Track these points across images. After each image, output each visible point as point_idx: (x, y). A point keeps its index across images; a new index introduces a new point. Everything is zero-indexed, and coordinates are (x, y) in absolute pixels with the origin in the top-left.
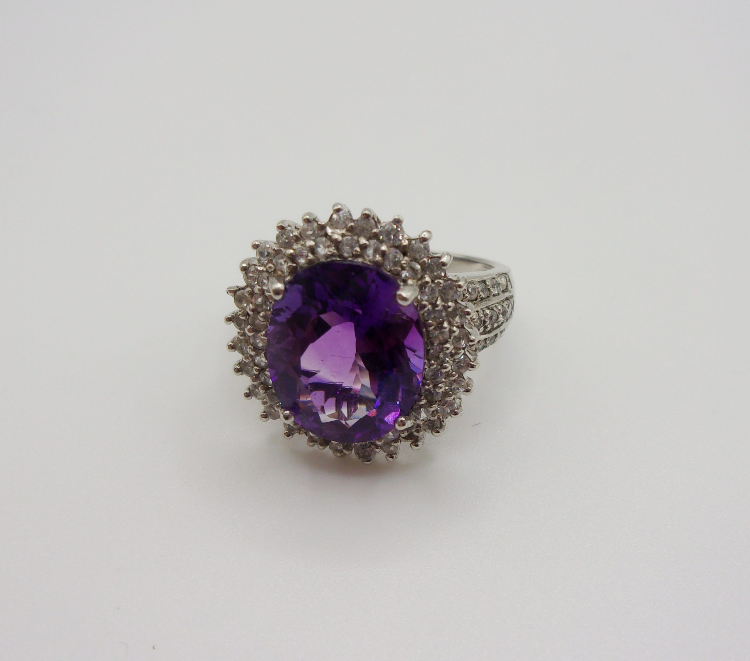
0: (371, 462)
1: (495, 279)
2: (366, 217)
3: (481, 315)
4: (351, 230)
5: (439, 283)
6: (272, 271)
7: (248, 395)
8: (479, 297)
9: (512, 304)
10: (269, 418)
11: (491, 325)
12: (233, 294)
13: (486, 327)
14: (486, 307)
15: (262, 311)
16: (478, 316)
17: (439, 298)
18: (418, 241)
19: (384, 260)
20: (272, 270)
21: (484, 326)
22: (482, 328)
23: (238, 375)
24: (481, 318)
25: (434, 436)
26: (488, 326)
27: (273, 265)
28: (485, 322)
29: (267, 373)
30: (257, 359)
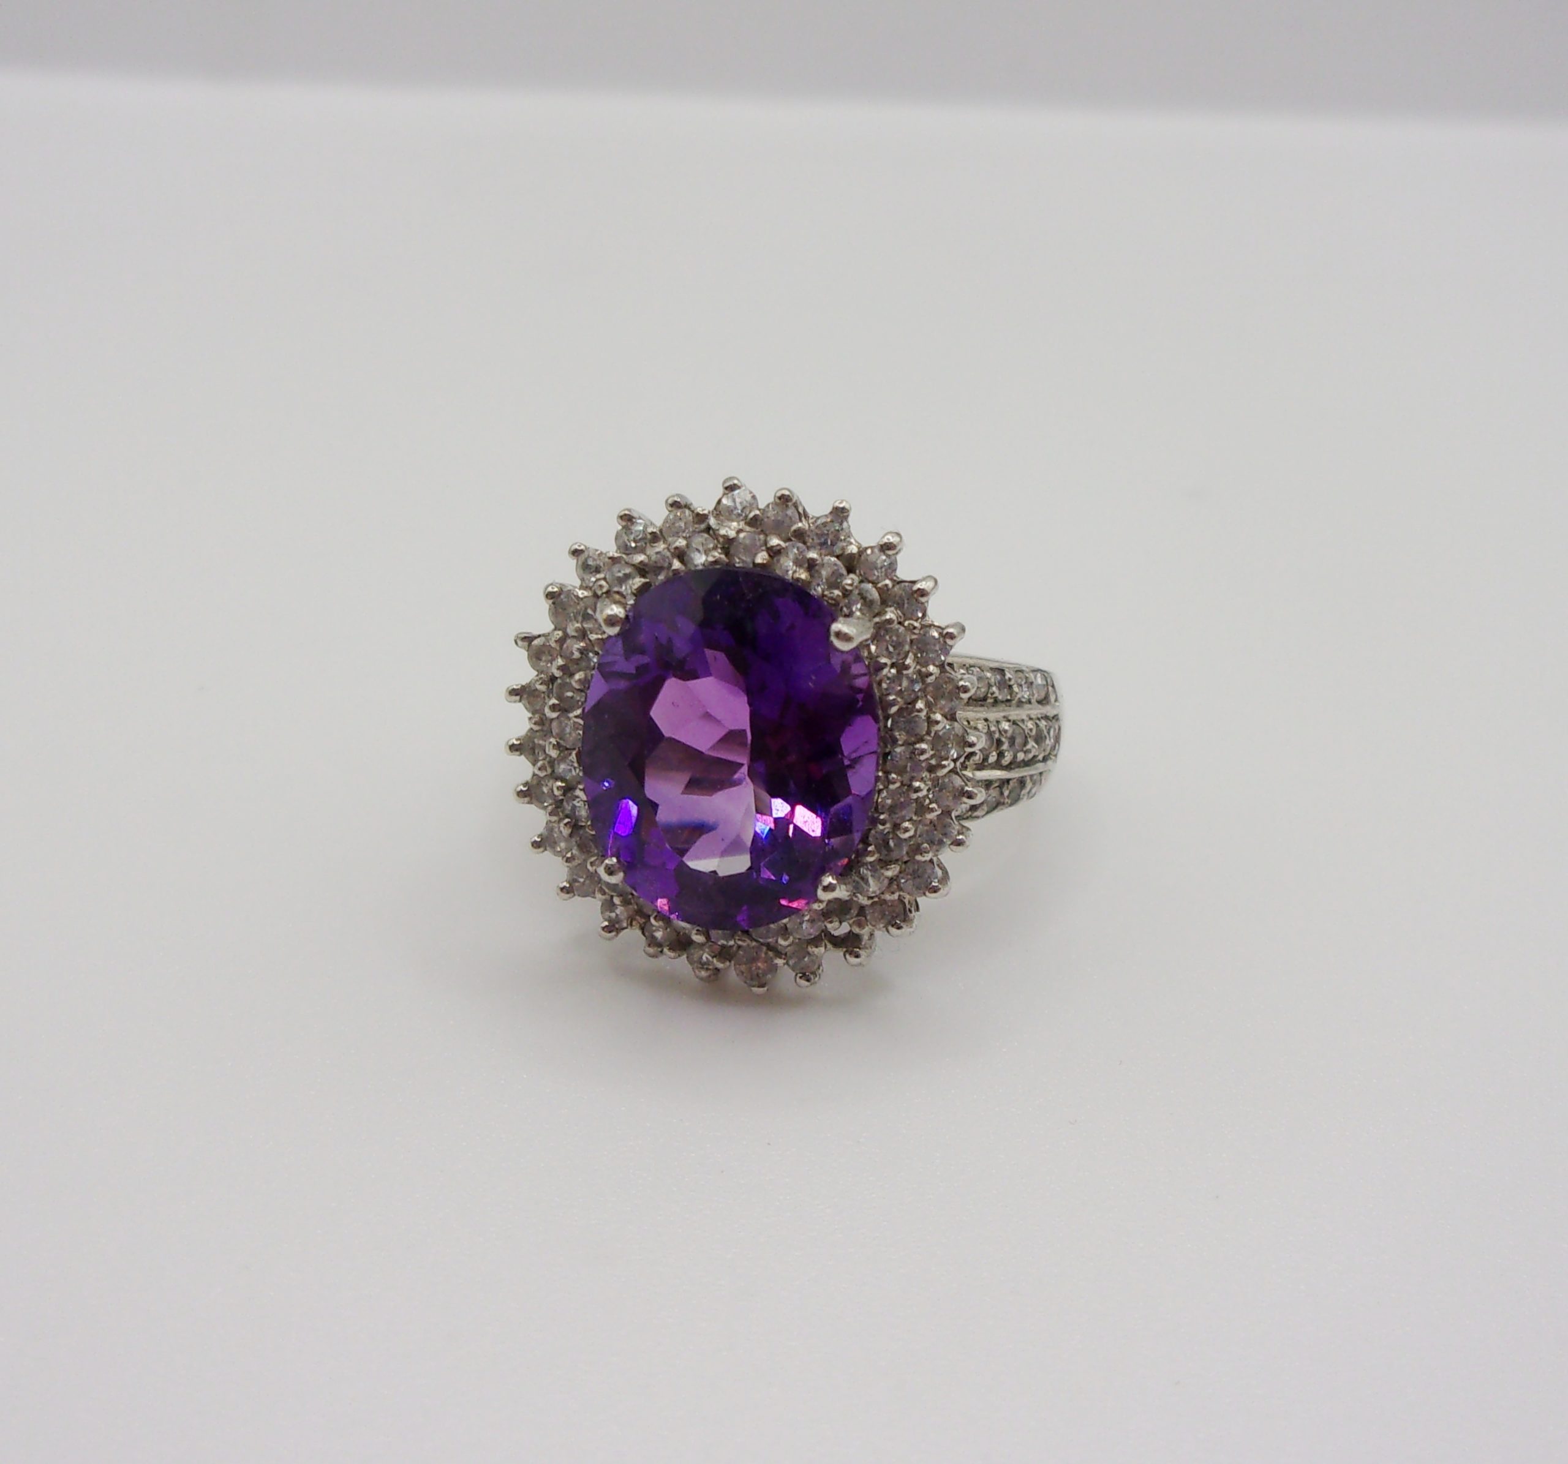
0: (765, 989)
1: (1025, 673)
2: (784, 500)
3: (993, 729)
4: (754, 522)
5: (911, 627)
6: (603, 593)
7: (536, 845)
8: (989, 695)
9: (1055, 729)
10: (574, 895)
11: (1012, 753)
12: (526, 644)
13: (1001, 755)
14: (1004, 717)
15: (580, 670)
16: (986, 727)
17: (911, 654)
18: (876, 550)
19: (812, 576)
20: (604, 590)
21: (998, 752)
22: (994, 753)
23: (523, 803)
24: (993, 734)
25: (891, 935)
26: (1006, 754)
27: (607, 582)
28: (999, 743)
29: (578, 793)
30: (562, 768)
